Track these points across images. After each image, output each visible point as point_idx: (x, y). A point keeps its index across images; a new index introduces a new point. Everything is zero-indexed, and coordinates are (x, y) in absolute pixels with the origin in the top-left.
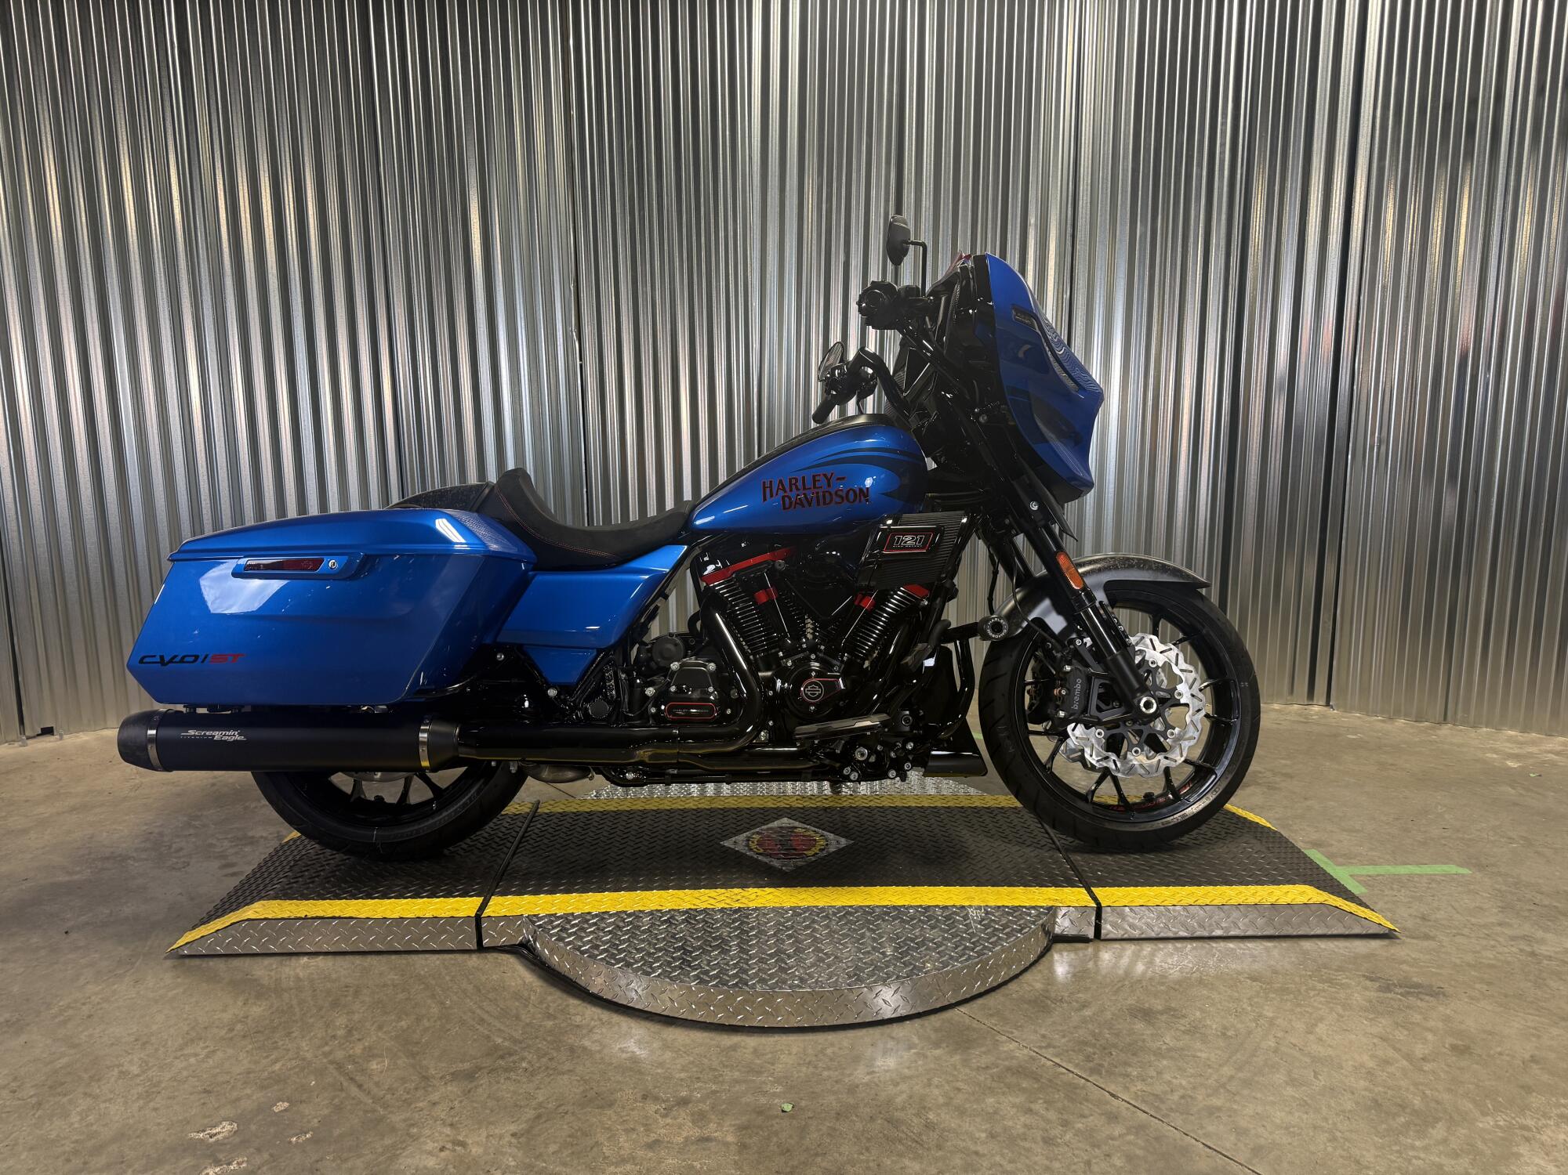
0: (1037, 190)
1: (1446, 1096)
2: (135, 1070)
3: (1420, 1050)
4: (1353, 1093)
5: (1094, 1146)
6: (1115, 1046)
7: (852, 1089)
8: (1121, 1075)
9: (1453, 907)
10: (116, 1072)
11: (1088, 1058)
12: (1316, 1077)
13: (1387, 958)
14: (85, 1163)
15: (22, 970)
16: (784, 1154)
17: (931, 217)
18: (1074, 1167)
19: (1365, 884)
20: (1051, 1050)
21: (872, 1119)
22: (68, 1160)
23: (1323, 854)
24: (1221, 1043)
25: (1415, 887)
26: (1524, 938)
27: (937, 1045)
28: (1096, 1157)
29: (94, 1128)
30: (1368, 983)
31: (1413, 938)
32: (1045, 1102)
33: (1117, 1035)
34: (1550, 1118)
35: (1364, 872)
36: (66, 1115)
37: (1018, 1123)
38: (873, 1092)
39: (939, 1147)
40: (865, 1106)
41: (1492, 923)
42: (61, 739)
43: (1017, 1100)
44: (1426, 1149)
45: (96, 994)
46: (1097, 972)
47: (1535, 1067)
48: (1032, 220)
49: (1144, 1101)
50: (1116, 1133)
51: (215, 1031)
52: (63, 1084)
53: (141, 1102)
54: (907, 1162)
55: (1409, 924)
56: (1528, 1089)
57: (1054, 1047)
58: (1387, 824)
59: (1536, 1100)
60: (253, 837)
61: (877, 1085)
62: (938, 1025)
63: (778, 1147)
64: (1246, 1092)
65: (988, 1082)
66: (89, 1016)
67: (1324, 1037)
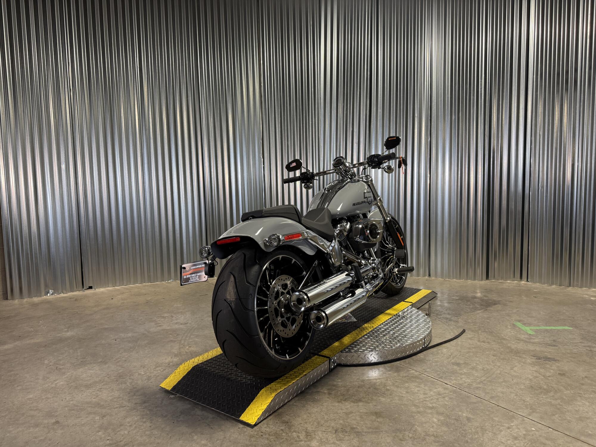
0: (418, 106)
1: (555, 386)
2: (143, 373)
3: (548, 374)
4: (524, 384)
5: (439, 394)
6: (447, 372)
7: (363, 381)
8: (449, 379)
9: (565, 338)
10: (137, 373)
11: (438, 375)
12: (512, 380)
13: (540, 351)
14: (134, 394)
15: (101, 349)
16: (342, 395)
17: (381, 115)
18: (433, 400)
19: (535, 332)
20: (426, 373)
21: (369, 388)
22: (129, 393)
23: (521, 323)
24: (482, 372)
25: (552, 332)
26: (588, 346)
27: (390, 371)
28: (440, 398)
29: (135, 386)
30: (533, 357)
31: (549, 346)
32: (424, 385)
33: (448, 369)
34: (589, 391)
35: (535, 328)
36: (126, 383)
37: (416, 390)
38: (369, 382)
39: (391, 395)
40: (367, 385)
41: (578, 343)
42: (95, 290)
43: (415, 384)
44: (546, 398)
45: (126, 355)
46: (442, 353)
47: (586, 379)
48: (416, 115)
49: (456, 385)
50: (447, 392)
51: (164, 364)
52: (122, 376)
53: (147, 381)
54: (381, 398)
55: (549, 342)
56: (583, 384)
57: (427, 372)
58: (545, 315)
59: (584, 387)
60: (163, 316)
61: (370, 380)
62: (390, 366)
63: (341, 394)
64: (489, 384)
65: (406, 380)
66: (125, 361)
67: (516, 371)
